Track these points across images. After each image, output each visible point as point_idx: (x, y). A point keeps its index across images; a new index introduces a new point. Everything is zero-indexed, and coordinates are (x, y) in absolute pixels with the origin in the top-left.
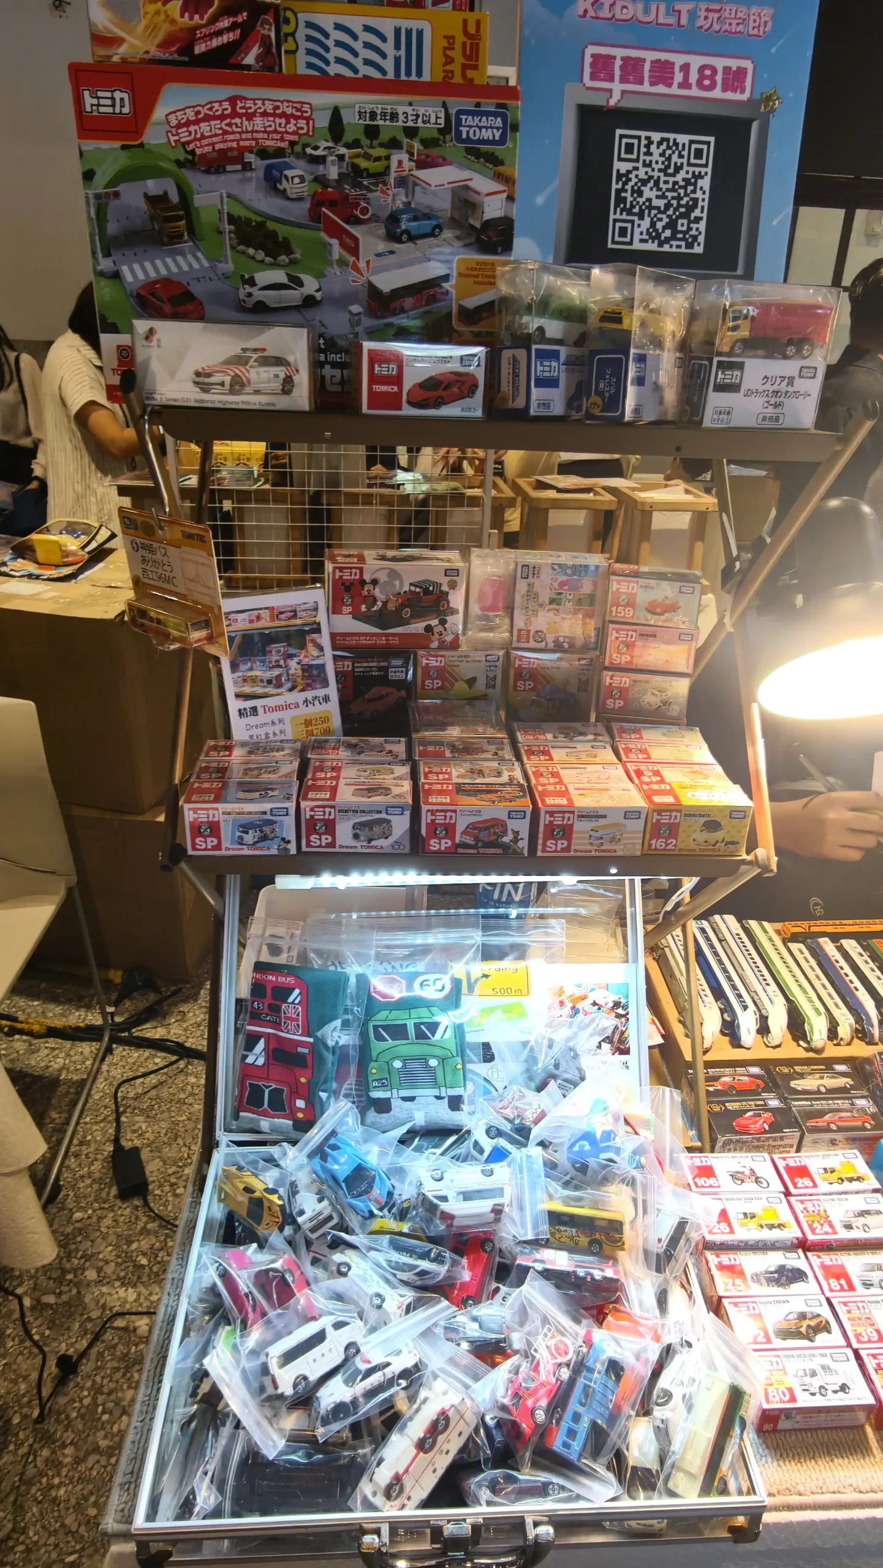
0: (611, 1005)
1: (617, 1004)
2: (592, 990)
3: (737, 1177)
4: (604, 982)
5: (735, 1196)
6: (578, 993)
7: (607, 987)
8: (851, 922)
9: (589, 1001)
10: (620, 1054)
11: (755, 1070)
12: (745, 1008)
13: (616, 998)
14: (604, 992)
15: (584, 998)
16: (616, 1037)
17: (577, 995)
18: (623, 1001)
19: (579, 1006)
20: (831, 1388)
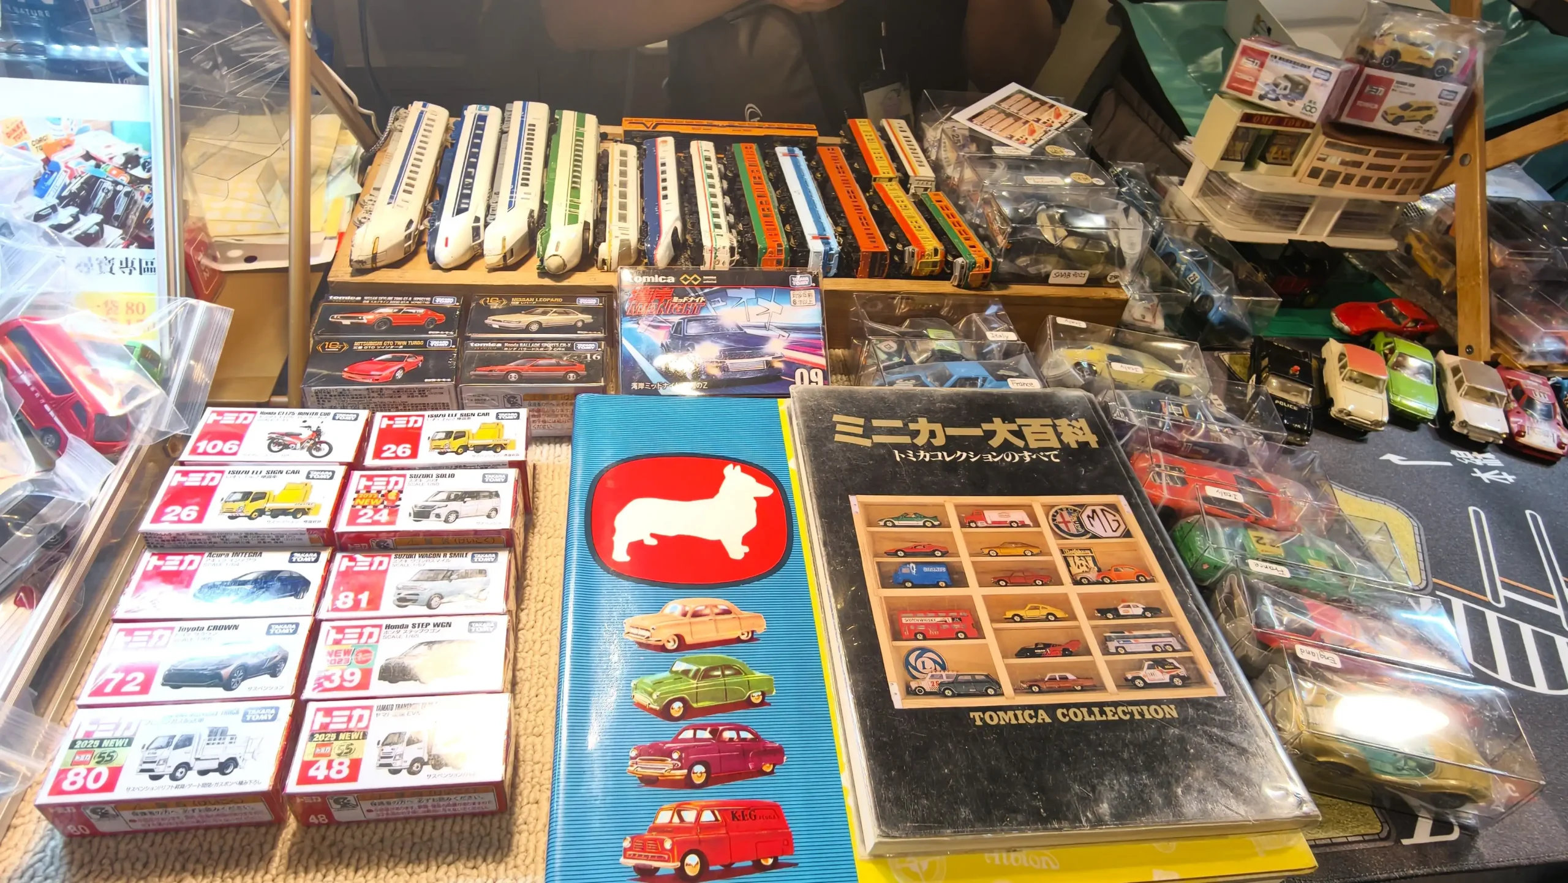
0: (121, 160)
1: (132, 160)
2: (81, 131)
3: (278, 442)
4: (105, 118)
5: (251, 468)
6: (54, 135)
7: (111, 128)
8: (726, 123)
9: (77, 150)
10: (140, 247)
11: (448, 301)
12: (460, 211)
13: (130, 148)
14: (107, 137)
15: (68, 145)
16: (133, 218)
17: (52, 139)
18: (142, 153)
19: (57, 158)
20: (199, 766)
